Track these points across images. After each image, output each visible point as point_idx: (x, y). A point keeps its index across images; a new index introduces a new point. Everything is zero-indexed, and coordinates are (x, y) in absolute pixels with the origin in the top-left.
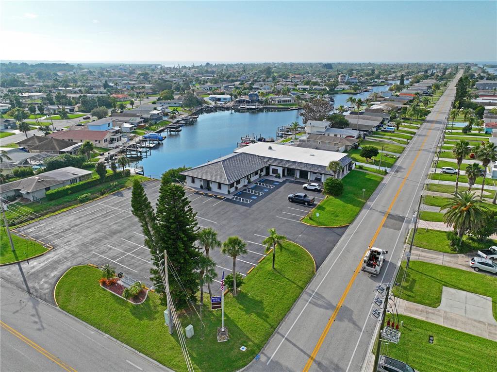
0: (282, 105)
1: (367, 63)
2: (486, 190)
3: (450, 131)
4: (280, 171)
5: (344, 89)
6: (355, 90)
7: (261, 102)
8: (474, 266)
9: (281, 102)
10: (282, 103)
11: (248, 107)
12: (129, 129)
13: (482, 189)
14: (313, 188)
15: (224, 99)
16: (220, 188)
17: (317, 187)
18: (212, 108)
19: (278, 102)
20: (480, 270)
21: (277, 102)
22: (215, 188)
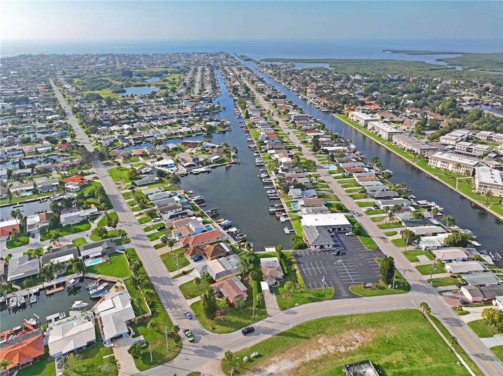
3: (336, 175)
4: (331, 230)
7: (202, 163)
11: (200, 170)
16: (329, 246)
22: (326, 247)
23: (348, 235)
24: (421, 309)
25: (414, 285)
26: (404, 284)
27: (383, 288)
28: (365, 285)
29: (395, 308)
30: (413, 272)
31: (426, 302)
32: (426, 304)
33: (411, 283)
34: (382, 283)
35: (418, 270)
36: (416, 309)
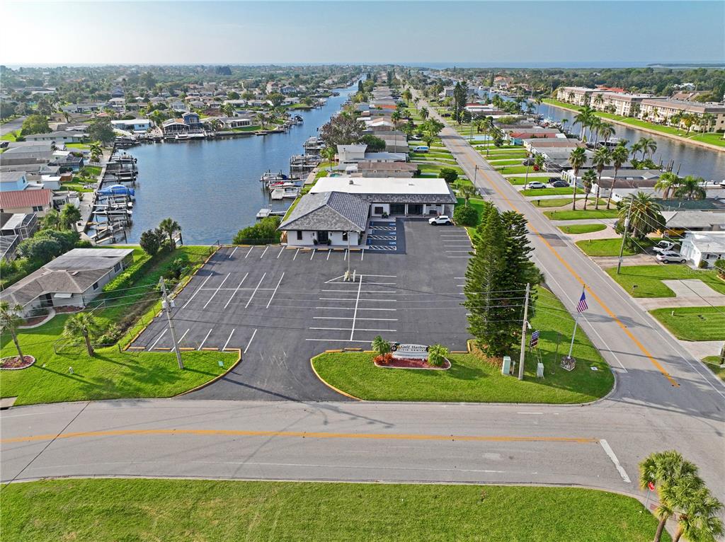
0: (237, 129)
1: (269, 65)
2: (590, 199)
3: (483, 145)
4: (386, 209)
5: (292, 103)
6: (309, 104)
7: (205, 126)
8: (664, 259)
9: (235, 126)
10: (237, 127)
11: (193, 135)
12: (57, 184)
13: (586, 198)
14: (444, 221)
15: (140, 126)
16: (345, 238)
17: (449, 220)
18: (135, 141)
19: (232, 126)
20: (669, 262)
21: (230, 126)
22: (336, 240)
23: (434, 223)
24: (653, 500)
25: (634, 373)
26: (582, 364)
27: (470, 373)
28: (386, 349)
29: (489, 476)
30: (637, 328)
31: (688, 457)
32: (687, 469)
33: (619, 364)
34: (475, 353)
35: (665, 322)
36: (621, 492)
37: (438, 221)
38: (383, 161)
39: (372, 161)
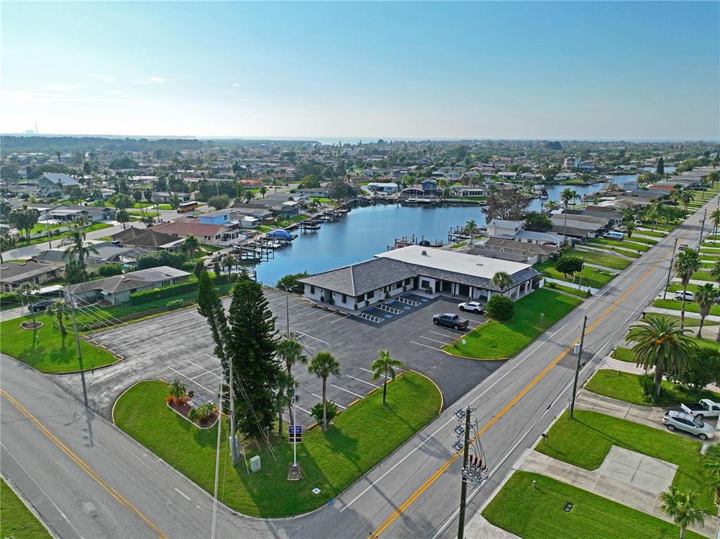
0: (468, 198)
3: (713, 241)
4: (433, 284)
5: (568, 178)
6: (585, 180)
7: (438, 194)
8: (668, 424)
9: (467, 194)
11: (420, 200)
12: (251, 224)
14: (472, 308)
15: (388, 189)
16: (344, 301)
17: (478, 308)
18: (370, 200)
20: (676, 430)
21: (462, 194)
22: (338, 300)
23: (462, 308)
37: (467, 307)
38: (534, 242)
39: (522, 241)
